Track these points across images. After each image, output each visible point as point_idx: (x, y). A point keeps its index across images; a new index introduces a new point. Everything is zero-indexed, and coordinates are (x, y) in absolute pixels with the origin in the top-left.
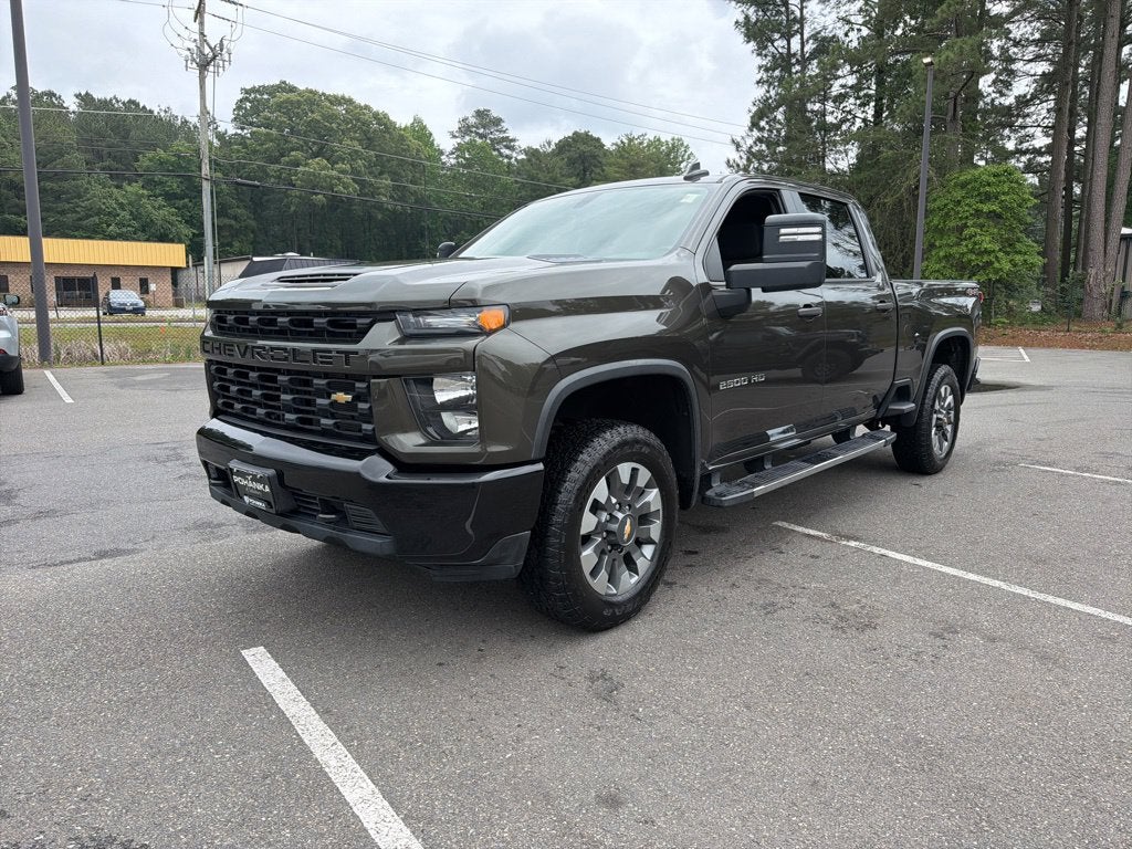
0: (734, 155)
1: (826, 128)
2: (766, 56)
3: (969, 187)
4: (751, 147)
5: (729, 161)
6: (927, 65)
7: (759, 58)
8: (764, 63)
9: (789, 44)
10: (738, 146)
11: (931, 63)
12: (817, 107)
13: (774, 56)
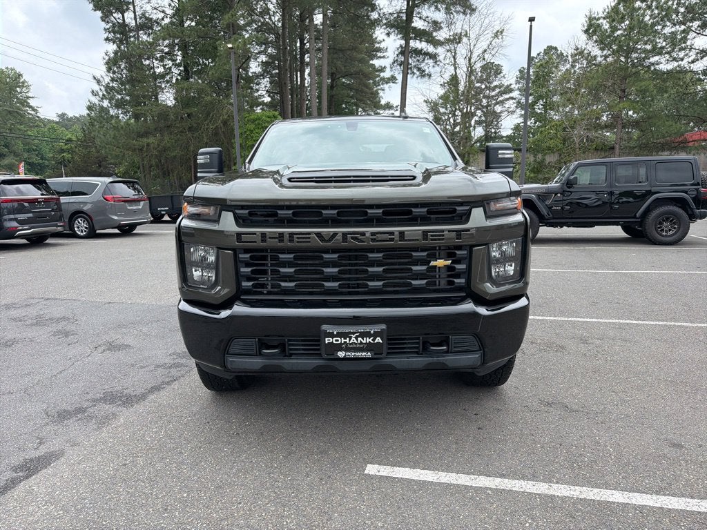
0: (96, 87)
1: (155, 77)
2: (108, 22)
3: (257, 122)
4: (109, 83)
5: (93, 91)
6: (230, 48)
7: (103, 23)
8: (108, 27)
9: (123, 17)
10: (98, 82)
11: (232, 48)
12: (147, 62)
13: (114, 24)
